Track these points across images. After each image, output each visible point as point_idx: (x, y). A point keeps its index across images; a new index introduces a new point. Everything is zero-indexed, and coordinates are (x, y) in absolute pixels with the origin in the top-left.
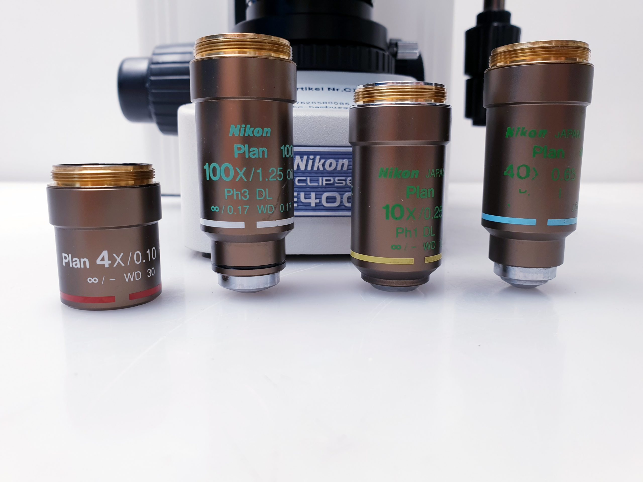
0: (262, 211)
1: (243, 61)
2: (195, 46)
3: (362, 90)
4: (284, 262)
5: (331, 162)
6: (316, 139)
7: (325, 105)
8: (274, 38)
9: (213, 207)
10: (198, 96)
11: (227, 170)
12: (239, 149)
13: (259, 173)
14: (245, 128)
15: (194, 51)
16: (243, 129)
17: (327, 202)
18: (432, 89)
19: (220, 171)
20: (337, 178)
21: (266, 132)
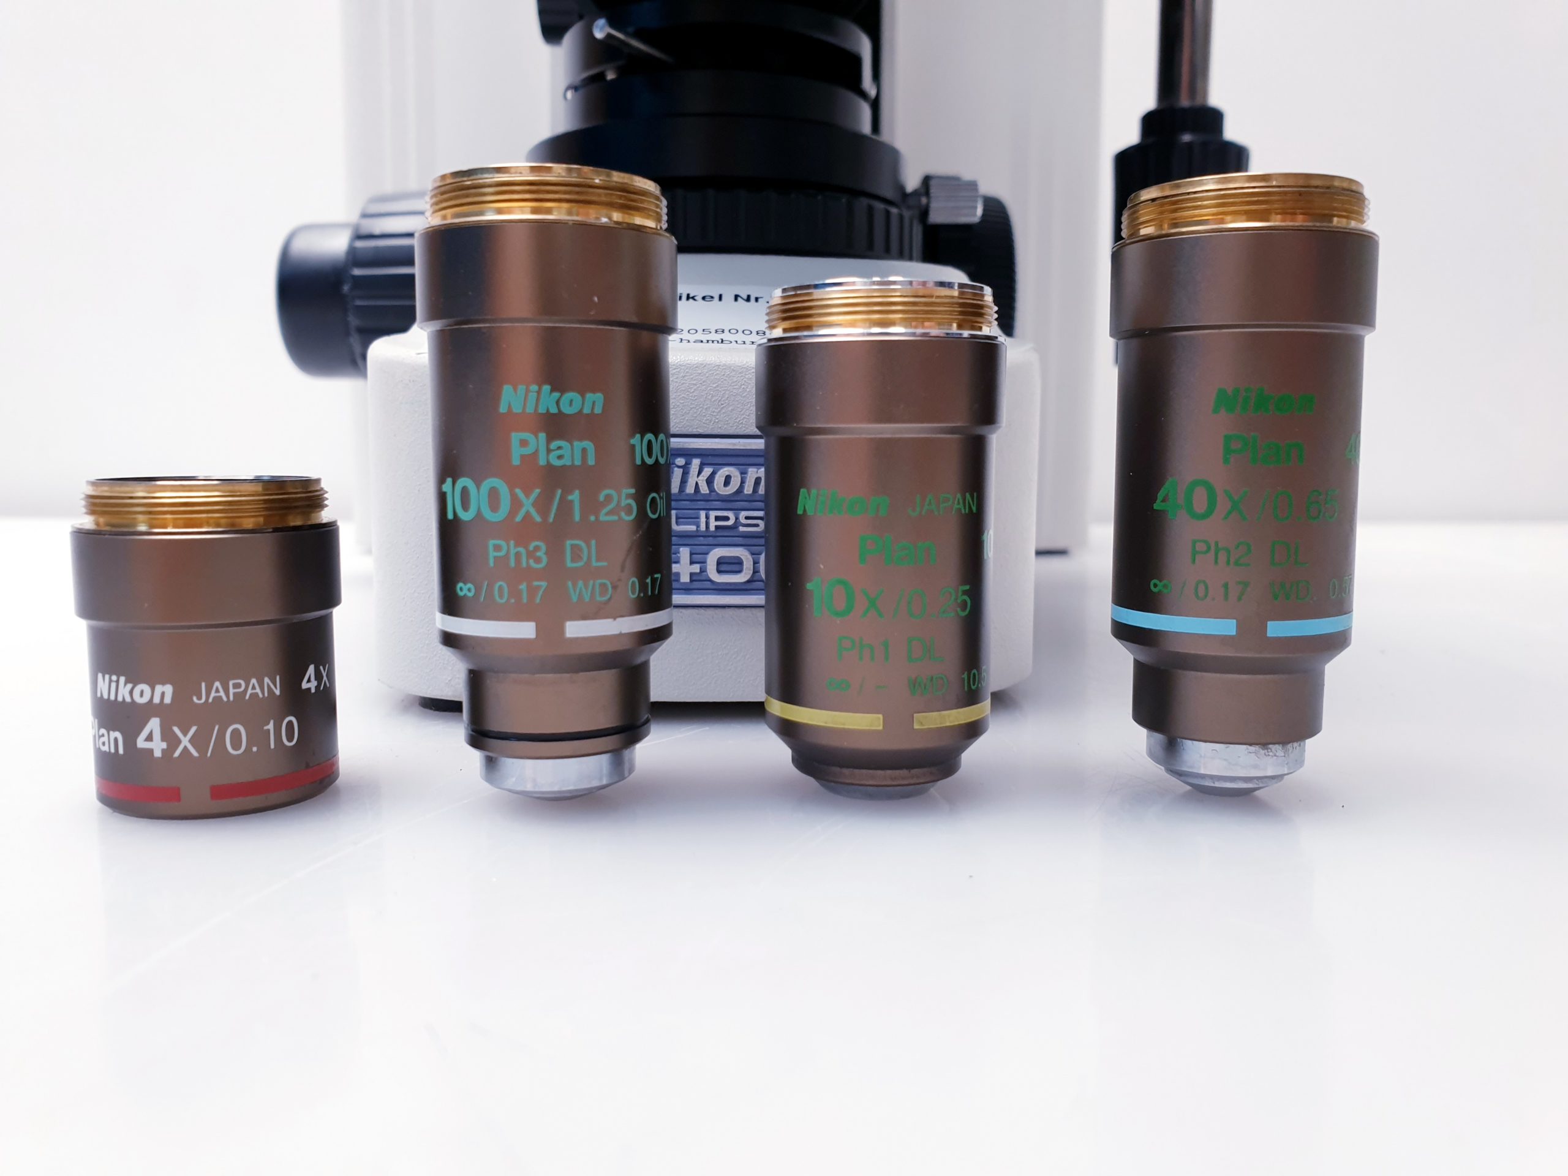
0: (580, 596)
1: (543, 231)
2: (429, 194)
3: (780, 301)
4: (647, 721)
5: (727, 473)
6: (693, 418)
7: (718, 337)
8: (618, 177)
9: (460, 585)
10: (434, 314)
11: (494, 494)
12: (524, 443)
13: (572, 502)
14: (539, 392)
15: (428, 206)
16: (533, 396)
17: (719, 571)
18: (953, 297)
19: (479, 497)
20: (743, 514)
21: (592, 403)
